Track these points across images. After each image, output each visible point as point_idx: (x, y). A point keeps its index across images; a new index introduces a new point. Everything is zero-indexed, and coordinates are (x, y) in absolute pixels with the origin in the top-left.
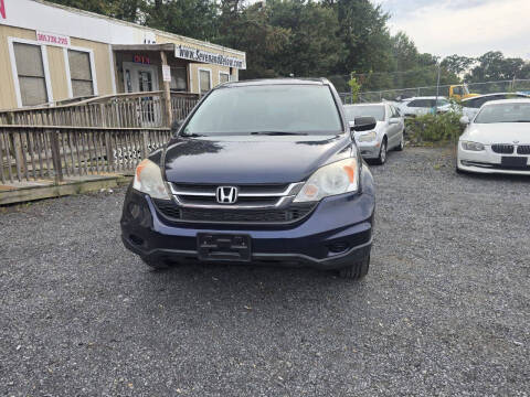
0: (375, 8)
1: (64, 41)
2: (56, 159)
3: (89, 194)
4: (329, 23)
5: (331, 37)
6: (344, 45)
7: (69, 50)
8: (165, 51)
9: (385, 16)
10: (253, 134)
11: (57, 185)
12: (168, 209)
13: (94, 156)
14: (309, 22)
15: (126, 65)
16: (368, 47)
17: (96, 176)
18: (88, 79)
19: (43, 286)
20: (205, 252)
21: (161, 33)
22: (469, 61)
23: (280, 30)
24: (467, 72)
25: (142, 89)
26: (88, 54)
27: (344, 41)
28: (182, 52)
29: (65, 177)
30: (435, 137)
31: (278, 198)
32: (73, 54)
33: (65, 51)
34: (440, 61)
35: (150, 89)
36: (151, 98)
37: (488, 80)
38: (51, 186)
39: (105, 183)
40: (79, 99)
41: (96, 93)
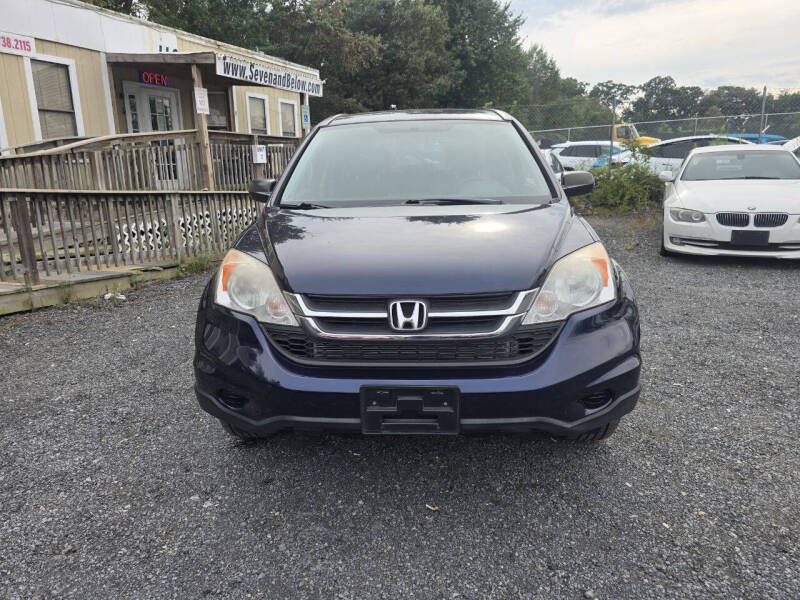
0: (502, 8)
1: (25, 45)
2: (26, 244)
3: (86, 303)
4: (436, 30)
5: (439, 51)
6: (458, 62)
7: (33, 60)
8: (199, 66)
9: (516, 21)
10: (410, 202)
11: (28, 290)
12: (293, 343)
13: (90, 238)
14: (405, 27)
15: (130, 87)
16: (494, 67)
17: (94, 272)
18: (67, 109)
19: (44, 485)
20: (375, 420)
21: (187, 36)
22: (628, 90)
23: (364, 38)
24: (626, 105)
25: (155, 127)
26: (66, 67)
27: (458, 56)
28: (227, 67)
29: (42, 276)
30: (611, 201)
31: (500, 319)
32: (40, 67)
33: (27, 63)
34: (589, 89)
35: (169, 127)
36: (171, 143)
37: (655, 117)
38: (18, 292)
39: (110, 284)
40: (55, 144)
41: (81, 133)
